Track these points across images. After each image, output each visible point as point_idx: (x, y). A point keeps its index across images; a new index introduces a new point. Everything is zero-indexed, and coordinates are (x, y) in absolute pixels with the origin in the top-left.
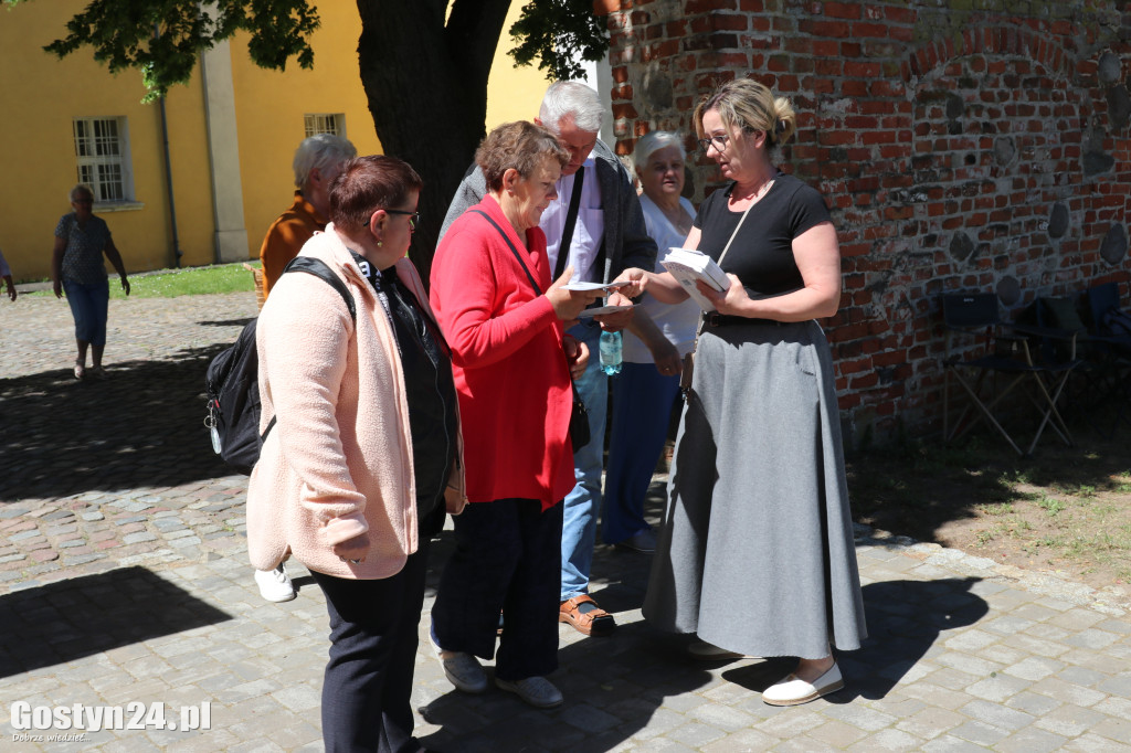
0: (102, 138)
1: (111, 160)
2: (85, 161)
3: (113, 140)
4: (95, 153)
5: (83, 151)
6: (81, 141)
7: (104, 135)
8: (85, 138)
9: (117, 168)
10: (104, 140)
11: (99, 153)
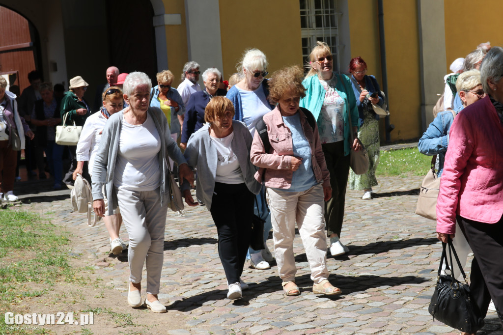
0: (329, 9)
1: (331, 32)
2: (305, 33)
3: (332, 12)
4: (314, 25)
5: (304, 24)
6: (302, 13)
7: (327, 7)
8: (307, 10)
9: (334, 39)
10: (327, 12)
11: (319, 24)
